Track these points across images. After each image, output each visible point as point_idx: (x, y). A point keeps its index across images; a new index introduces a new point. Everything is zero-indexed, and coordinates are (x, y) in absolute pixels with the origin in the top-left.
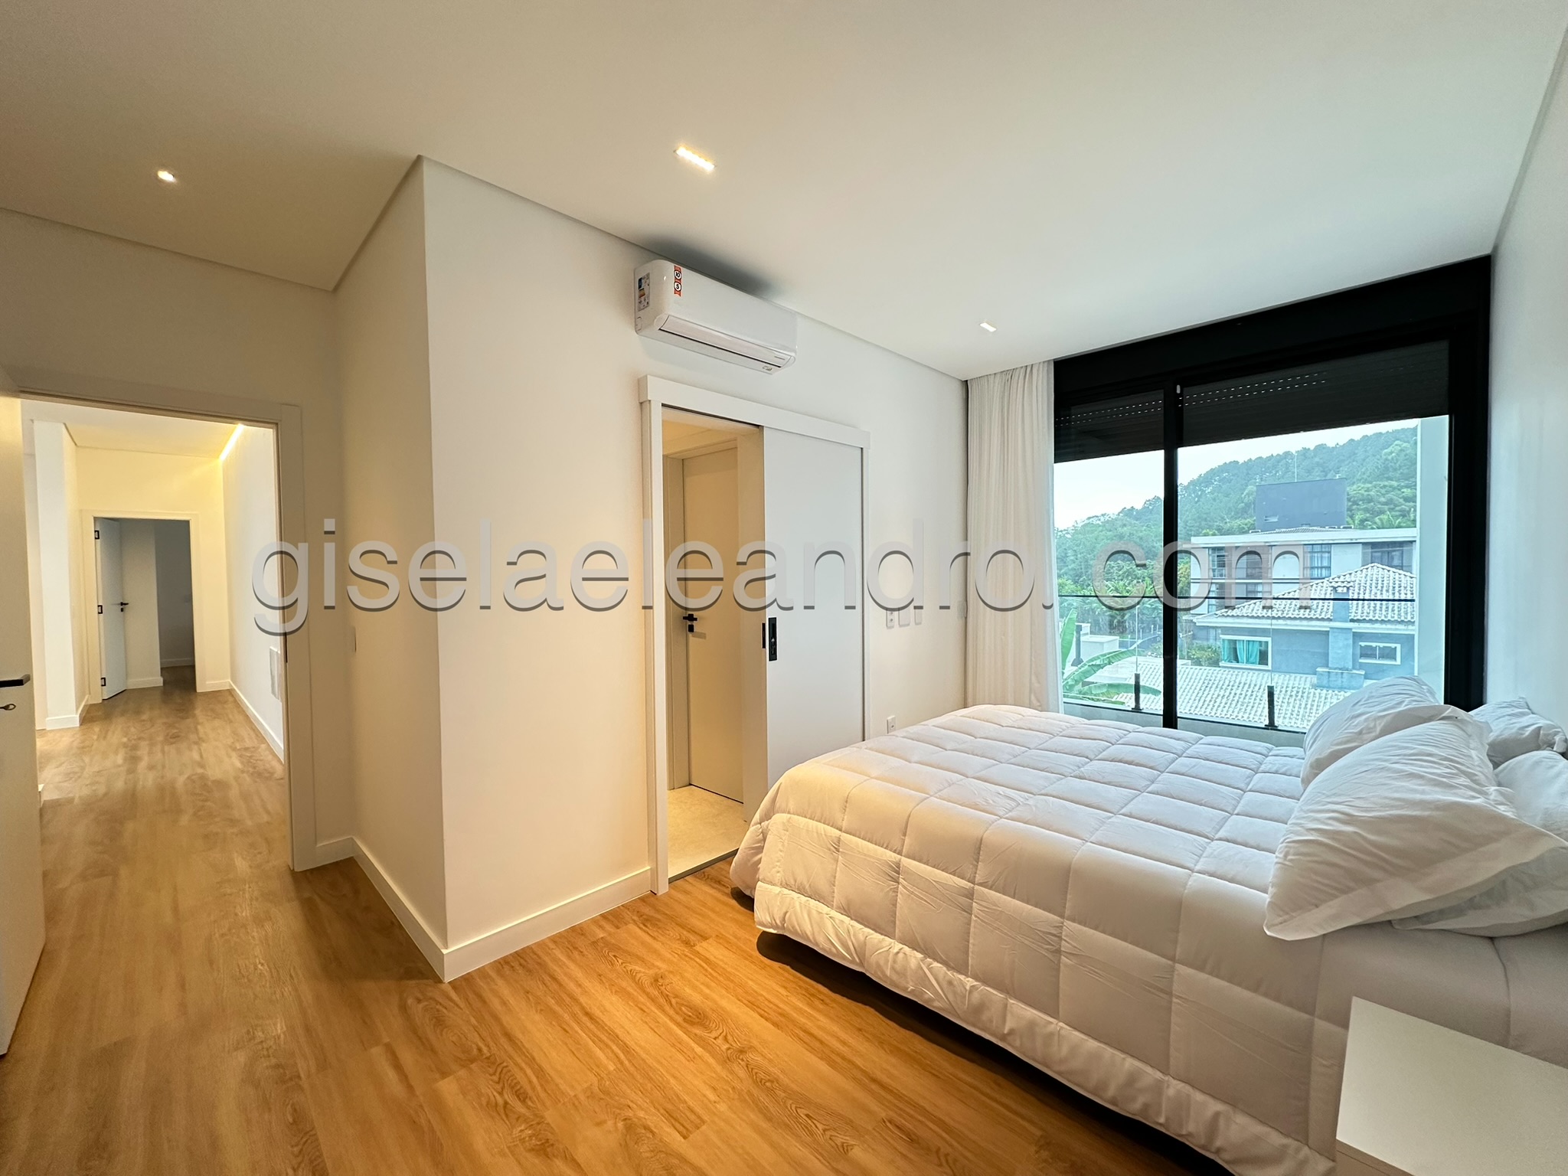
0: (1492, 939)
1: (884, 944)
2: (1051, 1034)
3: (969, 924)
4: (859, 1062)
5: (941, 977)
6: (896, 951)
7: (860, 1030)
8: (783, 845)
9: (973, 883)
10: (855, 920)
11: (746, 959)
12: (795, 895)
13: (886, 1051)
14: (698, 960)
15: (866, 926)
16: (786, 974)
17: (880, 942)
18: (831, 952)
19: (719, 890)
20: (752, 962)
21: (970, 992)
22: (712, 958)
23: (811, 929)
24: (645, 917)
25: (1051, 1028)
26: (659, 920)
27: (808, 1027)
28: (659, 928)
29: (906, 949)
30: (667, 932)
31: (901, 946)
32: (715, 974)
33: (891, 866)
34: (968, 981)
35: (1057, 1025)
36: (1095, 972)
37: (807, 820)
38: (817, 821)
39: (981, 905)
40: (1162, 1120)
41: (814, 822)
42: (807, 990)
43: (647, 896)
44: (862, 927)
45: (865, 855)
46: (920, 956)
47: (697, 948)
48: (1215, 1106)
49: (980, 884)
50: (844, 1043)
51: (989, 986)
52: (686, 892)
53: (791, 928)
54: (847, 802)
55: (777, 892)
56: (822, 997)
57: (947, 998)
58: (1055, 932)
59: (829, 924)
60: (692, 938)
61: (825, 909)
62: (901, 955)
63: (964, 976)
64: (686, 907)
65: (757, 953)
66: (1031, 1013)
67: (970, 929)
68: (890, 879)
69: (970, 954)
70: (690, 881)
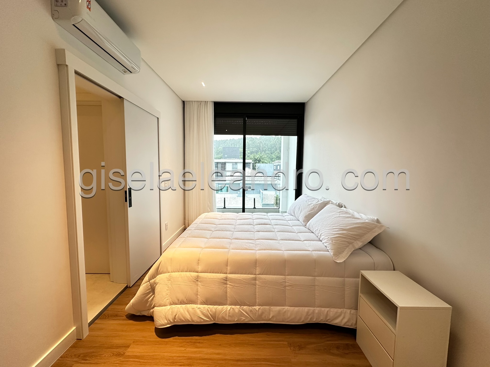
0: (360, 249)
1: (224, 309)
2: (285, 312)
3: (256, 289)
4: (228, 357)
5: (247, 310)
6: (229, 309)
7: (220, 345)
8: (168, 287)
9: (256, 275)
10: (209, 305)
11: (156, 344)
12: (179, 306)
13: (233, 347)
14: (131, 360)
15: (215, 305)
16: (178, 341)
17: (222, 309)
18: (201, 322)
19: (119, 320)
20: (160, 344)
21: (258, 310)
22: (138, 354)
23: (190, 317)
24: (82, 355)
25: (285, 310)
26: (93, 352)
27: (202, 357)
28: (97, 356)
29: (233, 307)
30: (103, 355)
31: (230, 306)
32: (146, 361)
33: (224, 279)
34: (257, 308)
35: (286, 308)
36: (297, 288)
37: (180, 273)
38: (185, 272)
39: (260, 281)
40: (314, 320)
41: (184, 273)
42: (191, 342)
43: (76, 343)
44: (213, 306)
45: (212, 279)
46: (238, 307)
47: (127, 354)
48: (327, 309)
49: (258, 275)
50: (218, 354)
51: (264, 306)
52: (101, 329)
53: (179, 321)
54: (199, 260)
55: (169, 308)
56: (198, 341)
57: (250, 316)
58: (284, 281)
59: (198, 311)
60: (121, 350)
61: (194, 306)
62: (231, 310)
63: (255, 307)
64: (106, 337)
65: (159, 339)
66: (278, 308)
67: (256, 291)
68: (224, 284)
69: (257, 298)
70: (99, 322)
